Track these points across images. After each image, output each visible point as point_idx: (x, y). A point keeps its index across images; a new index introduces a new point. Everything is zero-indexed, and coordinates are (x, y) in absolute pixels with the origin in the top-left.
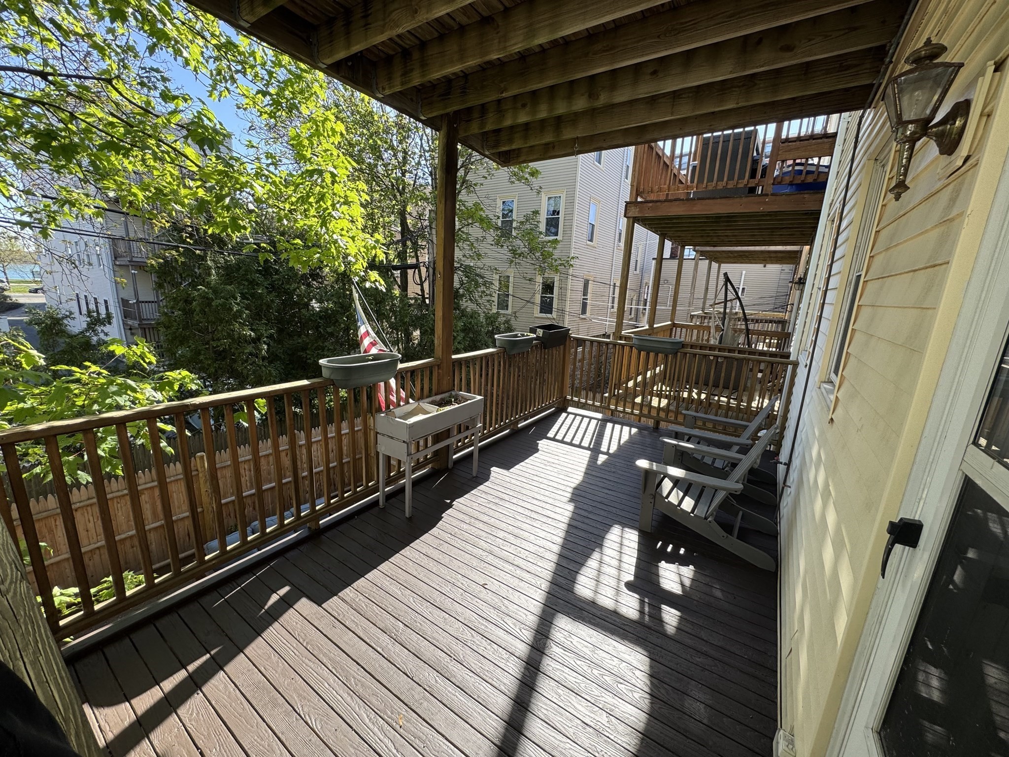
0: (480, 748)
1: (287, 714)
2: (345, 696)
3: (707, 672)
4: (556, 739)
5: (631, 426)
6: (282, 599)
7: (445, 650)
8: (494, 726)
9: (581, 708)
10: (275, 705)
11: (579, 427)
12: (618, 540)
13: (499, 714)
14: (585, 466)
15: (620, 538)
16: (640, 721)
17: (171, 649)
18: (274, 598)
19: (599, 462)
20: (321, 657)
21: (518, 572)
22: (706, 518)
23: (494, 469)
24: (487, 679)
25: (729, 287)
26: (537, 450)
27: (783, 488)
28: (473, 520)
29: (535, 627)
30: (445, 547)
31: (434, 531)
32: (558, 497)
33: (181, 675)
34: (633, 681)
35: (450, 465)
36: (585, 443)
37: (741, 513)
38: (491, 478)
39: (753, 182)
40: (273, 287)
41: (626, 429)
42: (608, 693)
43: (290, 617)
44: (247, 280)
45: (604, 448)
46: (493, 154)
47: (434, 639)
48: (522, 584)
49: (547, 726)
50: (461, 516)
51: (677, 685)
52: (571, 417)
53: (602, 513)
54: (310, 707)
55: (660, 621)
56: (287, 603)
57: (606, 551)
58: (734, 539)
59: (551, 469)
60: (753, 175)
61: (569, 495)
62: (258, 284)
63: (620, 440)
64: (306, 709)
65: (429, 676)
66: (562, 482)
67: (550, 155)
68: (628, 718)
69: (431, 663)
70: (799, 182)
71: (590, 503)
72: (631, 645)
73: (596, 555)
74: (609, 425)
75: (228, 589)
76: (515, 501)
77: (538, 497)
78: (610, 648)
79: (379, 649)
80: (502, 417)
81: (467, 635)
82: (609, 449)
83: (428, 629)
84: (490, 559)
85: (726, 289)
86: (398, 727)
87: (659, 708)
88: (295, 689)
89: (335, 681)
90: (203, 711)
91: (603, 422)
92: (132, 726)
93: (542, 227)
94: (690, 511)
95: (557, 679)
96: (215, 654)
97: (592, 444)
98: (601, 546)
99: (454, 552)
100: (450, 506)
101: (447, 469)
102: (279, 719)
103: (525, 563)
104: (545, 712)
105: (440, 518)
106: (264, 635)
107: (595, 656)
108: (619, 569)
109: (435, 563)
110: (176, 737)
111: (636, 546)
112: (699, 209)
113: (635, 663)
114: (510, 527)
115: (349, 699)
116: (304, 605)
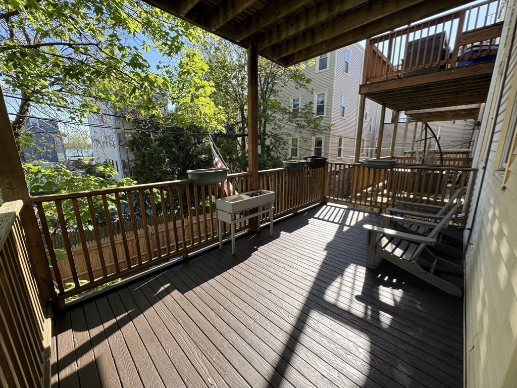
0: (256, 380)
1: (157, 346)
2: (188, 341)
3: (409, 355)
4: (304, 382)
5: (365, 212)
6: (166, 289)
7: (244, 323)
8: (267, 369)
9: (322, 366)
10: (153, 341)
11: (333, 213)
12: (353, 272)
13: (270, 362)
14: (335, 232)
15: (354, 271)
16: (360, 380)
17: (111, 308)
18: (162, 288)
19: (344, 230)
20: (179, 319)
21: (290, 285)
22: (410, 261)
23: (282, 232)
24: (266, 342)
25: (428, 129)
26: (308, 224)
27: (467, 245)
28: (267, 257)
29: (297, 316)
30: (251, 270)
31: (246, 261)
32: (317, 248)
33: (114, 321)
34: (357, 354)
35: (259, 230)
36: (336, 220)
37: (436, 260)
38: (280, 237)
39: (443, 62)
40: (180, 148)
41: (361, 214)
42: (340, 360)
43: (168, 299)
44: (169, 145)
45: (347, 223)
46: (278, 60)
47: (239, 316)
48: (292, 292)
49: (299, 373)
50: (262, 255)
51: (387, 360)
52: (329, 207)
53: (343, 257)
54: (169, 344)
55: (379, 320)
56: (167, 292)
57: (345, 278)
58: (431, 275)
59: (315, 233)
60: (443, 58)
61: (324, 247)
62: (173, 147)
63: (357, 219)
64: (167, 345)
65: (232, 336)
66: (321, 240)
67: (310, 56)
68: (352, 376)
69: (235, 329)
70: (476, 57)
71: (337, 251)
72: (357, 332)
73: (338, 280)
74: (351, 212)
75: (142, 283)
76: (292, 249)
77: (306, 247)
78: (343, 333)
79: (208, 319)
80: (288, 205)
81: (258, 316)
82: (350, 224)
83: (236, 311)
84: (275, 277)
85: (426, 131)
86: (212, 361)
87: (374, 373)
88: (163, 334)
89: (184, 333)
90: (119, 340)
91: (348, 210)
92: (87, 342)
93: (315, 110)
94: (399, 256)
95: (308, 347)
96: (130, 313)
97: (340, 221)
98: (342, 275)
99: (255, 272)
100: (256, 250)
101: (256, 232)
102: (153, 348)
103: (295, 281)
104: (298, 365)
105: (250, 255)
106: (154, 306)
107: (333, 336)
108: (353, 288)
109: (245, 278)
110: (105, 350)
111: (364, 276)
112: (406, 83)
113: (359, 343)
114: (288, 262)
115: (189, 343)
116: (176, 293)
